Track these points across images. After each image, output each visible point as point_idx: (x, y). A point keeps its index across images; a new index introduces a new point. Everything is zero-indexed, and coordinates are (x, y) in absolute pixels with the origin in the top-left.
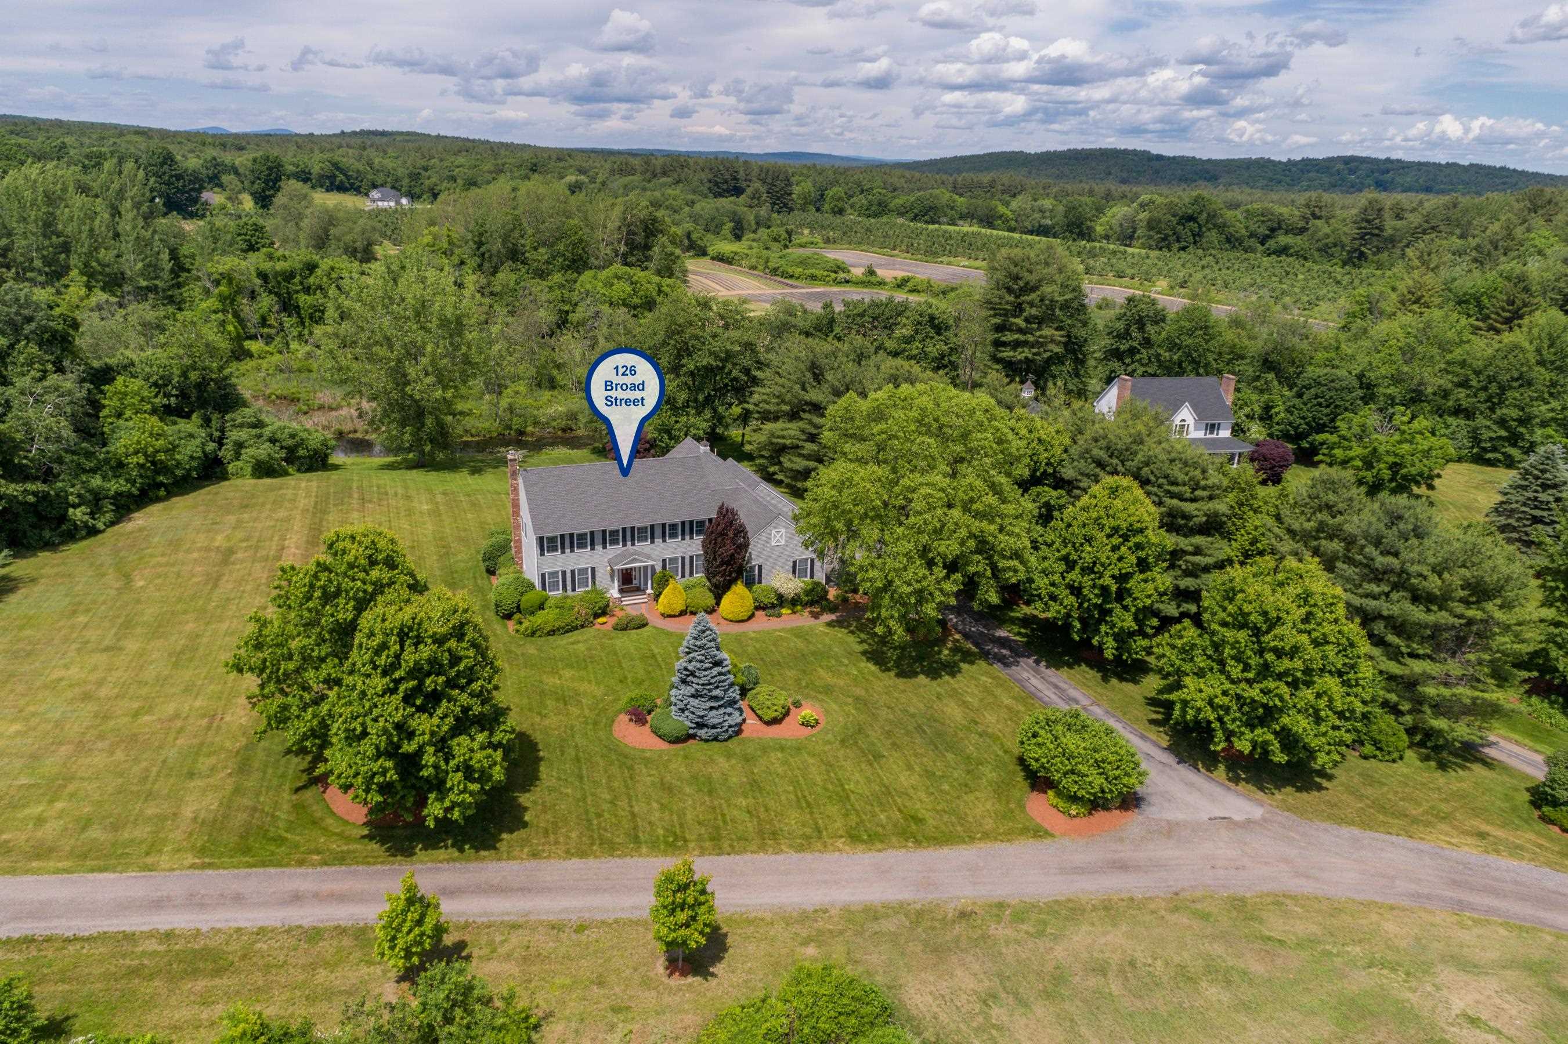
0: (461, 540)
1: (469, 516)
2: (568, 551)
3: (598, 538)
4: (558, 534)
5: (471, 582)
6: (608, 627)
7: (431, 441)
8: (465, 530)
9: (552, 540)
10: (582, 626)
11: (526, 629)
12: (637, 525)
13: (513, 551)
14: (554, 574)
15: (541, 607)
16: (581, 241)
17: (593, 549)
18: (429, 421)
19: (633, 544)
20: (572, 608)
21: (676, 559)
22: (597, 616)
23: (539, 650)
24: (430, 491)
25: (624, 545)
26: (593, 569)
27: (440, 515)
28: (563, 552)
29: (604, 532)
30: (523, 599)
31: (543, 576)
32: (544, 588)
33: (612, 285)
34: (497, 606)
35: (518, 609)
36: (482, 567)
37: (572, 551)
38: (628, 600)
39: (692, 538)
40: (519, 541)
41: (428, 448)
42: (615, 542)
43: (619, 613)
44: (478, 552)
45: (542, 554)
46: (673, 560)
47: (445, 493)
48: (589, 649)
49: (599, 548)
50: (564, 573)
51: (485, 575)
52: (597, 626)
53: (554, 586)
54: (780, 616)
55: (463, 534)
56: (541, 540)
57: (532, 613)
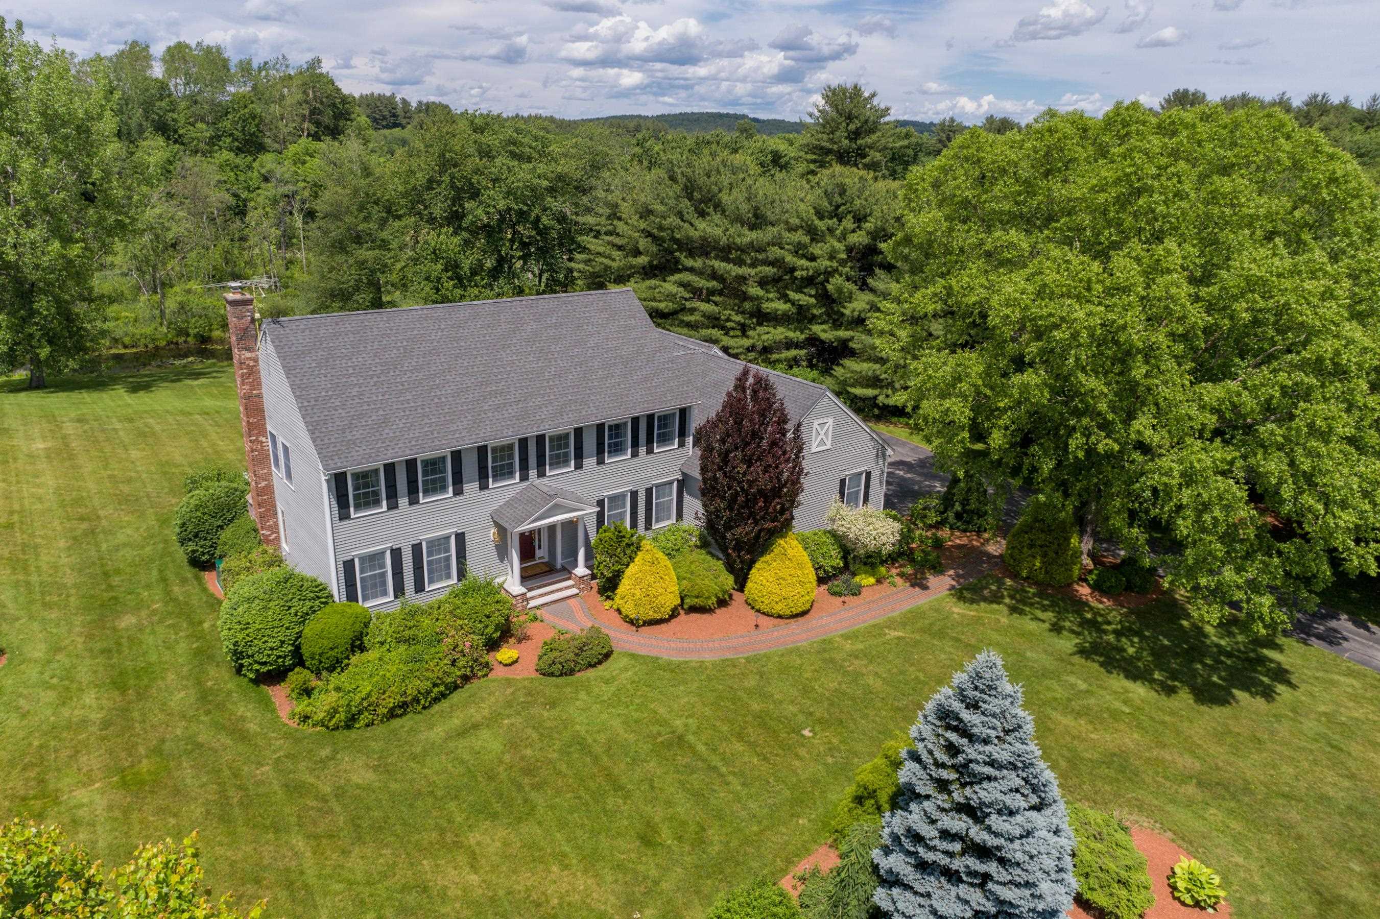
0: (123, 500)
1: (134, 454)
2: (403, 501)
3: (470, 466)
4: (379, 464)
5: (158, 592)
6: (526, 671)
7: (50, 342)
8: (129, 481)
9: (365, 478)
10: (466, 679)
11: (332, 713)
12: (550, 429)
13: (253, 514)
14: (374, 559)
15: (358, 645)
16: (254, 117)
17: (458, 492)
18: (42, 304)
19: (541, 474)
20: (438, 638)
21: (622, 496)
22: (493, 645)
23: (382, 768)
24: (51, 418)
25: (524, 478)
26: (461, 538)
27: (71, 457)
28: (393, 506)
29: (482, 450)
30: (308, 630)
31: (349, 566)
32: (352, 596)
33: (304, 163)
34: (238, 655)
35: (299, 659)
36: (180, 554)
37: (414, 501)
38: (541, 596)
39: (650, 451)
40: (268, 490)
41: (44, 352)
42: (504, 472)
43: (540, 634)
44: (164, 522)
45: (344, 516)
46: (616, 499)
47: (80, 420)
48: (513, 745)
49: (471, 487)
50: (396, 554)
51: (189, 572)
52: (499, 673)
53: (376, 587)
54: (856, 592)
55: (126, 489)
56: (339, 482)
57: (337, 665)
